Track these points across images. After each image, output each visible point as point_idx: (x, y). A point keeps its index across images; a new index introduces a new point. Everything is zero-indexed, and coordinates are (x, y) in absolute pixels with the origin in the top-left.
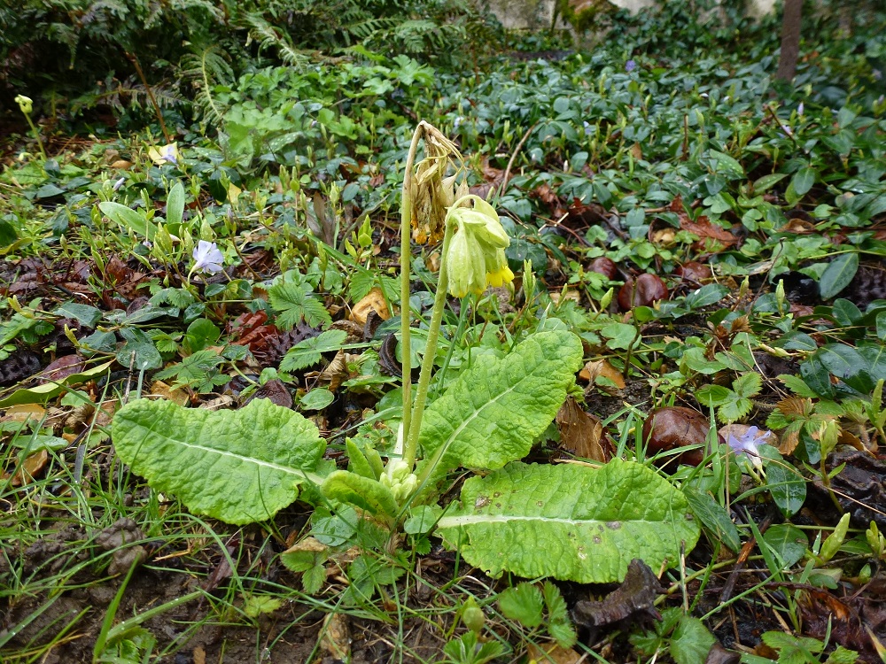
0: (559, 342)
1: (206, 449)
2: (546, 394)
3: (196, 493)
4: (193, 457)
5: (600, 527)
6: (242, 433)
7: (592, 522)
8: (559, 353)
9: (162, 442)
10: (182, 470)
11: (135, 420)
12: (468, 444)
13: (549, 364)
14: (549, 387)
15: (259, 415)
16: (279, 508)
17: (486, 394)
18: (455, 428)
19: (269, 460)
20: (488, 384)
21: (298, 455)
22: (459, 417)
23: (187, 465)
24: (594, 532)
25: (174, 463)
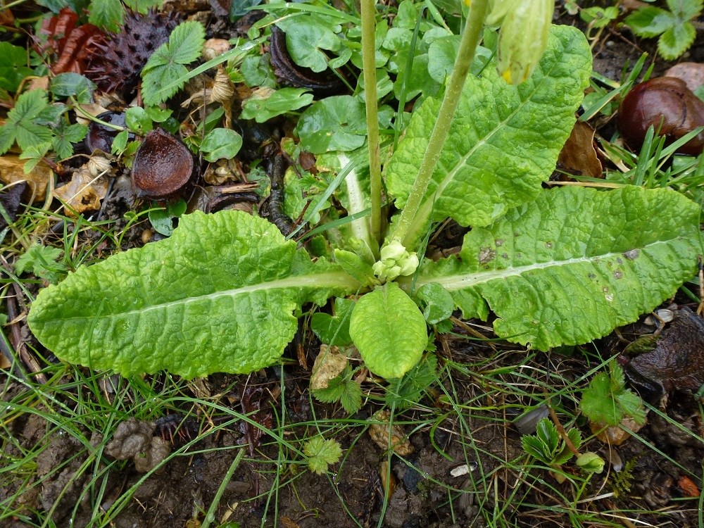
0: (560, 48)
1: (162, 306)
2: (553, 127)
3: (181, 360)
4: (155, 325)
5: (619, 260)
6: (195, 271)
7: (609, 255)
8: (565, 66)
9: (108, 325)
10: (154, 346)
11: (58, 315)
12: (461, 201)
13: (555, 84)
14: (558, 117)
15: (202, 240)
16: (285, 345)
17: (473, 134)
18: (439, 181)
19: (239, 286)
20: (474, 121)
21: (269, 266)
22: (442, 168)
23: (153, 337)
24: (615, 266)
25: (137, 342)
